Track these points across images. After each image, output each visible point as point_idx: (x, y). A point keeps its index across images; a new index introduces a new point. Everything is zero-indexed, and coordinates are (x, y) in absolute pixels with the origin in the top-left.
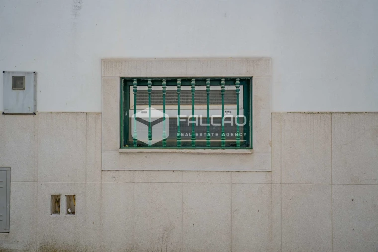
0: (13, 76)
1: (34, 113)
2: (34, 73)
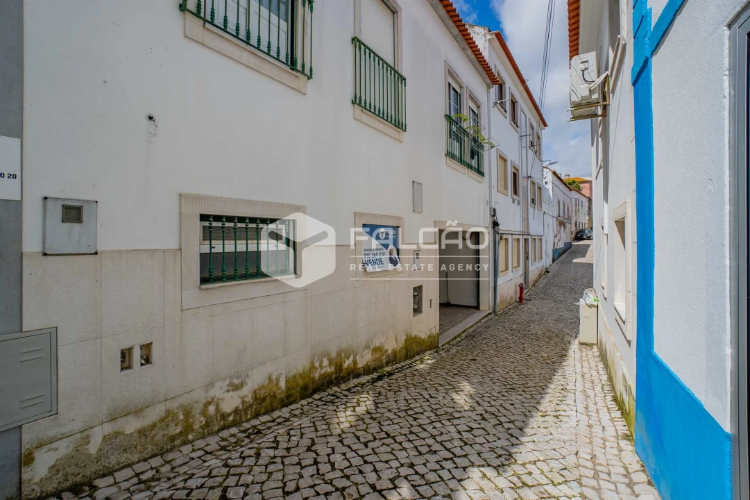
0: (63, 205)
1: (96, 253)
2: (96, 202)
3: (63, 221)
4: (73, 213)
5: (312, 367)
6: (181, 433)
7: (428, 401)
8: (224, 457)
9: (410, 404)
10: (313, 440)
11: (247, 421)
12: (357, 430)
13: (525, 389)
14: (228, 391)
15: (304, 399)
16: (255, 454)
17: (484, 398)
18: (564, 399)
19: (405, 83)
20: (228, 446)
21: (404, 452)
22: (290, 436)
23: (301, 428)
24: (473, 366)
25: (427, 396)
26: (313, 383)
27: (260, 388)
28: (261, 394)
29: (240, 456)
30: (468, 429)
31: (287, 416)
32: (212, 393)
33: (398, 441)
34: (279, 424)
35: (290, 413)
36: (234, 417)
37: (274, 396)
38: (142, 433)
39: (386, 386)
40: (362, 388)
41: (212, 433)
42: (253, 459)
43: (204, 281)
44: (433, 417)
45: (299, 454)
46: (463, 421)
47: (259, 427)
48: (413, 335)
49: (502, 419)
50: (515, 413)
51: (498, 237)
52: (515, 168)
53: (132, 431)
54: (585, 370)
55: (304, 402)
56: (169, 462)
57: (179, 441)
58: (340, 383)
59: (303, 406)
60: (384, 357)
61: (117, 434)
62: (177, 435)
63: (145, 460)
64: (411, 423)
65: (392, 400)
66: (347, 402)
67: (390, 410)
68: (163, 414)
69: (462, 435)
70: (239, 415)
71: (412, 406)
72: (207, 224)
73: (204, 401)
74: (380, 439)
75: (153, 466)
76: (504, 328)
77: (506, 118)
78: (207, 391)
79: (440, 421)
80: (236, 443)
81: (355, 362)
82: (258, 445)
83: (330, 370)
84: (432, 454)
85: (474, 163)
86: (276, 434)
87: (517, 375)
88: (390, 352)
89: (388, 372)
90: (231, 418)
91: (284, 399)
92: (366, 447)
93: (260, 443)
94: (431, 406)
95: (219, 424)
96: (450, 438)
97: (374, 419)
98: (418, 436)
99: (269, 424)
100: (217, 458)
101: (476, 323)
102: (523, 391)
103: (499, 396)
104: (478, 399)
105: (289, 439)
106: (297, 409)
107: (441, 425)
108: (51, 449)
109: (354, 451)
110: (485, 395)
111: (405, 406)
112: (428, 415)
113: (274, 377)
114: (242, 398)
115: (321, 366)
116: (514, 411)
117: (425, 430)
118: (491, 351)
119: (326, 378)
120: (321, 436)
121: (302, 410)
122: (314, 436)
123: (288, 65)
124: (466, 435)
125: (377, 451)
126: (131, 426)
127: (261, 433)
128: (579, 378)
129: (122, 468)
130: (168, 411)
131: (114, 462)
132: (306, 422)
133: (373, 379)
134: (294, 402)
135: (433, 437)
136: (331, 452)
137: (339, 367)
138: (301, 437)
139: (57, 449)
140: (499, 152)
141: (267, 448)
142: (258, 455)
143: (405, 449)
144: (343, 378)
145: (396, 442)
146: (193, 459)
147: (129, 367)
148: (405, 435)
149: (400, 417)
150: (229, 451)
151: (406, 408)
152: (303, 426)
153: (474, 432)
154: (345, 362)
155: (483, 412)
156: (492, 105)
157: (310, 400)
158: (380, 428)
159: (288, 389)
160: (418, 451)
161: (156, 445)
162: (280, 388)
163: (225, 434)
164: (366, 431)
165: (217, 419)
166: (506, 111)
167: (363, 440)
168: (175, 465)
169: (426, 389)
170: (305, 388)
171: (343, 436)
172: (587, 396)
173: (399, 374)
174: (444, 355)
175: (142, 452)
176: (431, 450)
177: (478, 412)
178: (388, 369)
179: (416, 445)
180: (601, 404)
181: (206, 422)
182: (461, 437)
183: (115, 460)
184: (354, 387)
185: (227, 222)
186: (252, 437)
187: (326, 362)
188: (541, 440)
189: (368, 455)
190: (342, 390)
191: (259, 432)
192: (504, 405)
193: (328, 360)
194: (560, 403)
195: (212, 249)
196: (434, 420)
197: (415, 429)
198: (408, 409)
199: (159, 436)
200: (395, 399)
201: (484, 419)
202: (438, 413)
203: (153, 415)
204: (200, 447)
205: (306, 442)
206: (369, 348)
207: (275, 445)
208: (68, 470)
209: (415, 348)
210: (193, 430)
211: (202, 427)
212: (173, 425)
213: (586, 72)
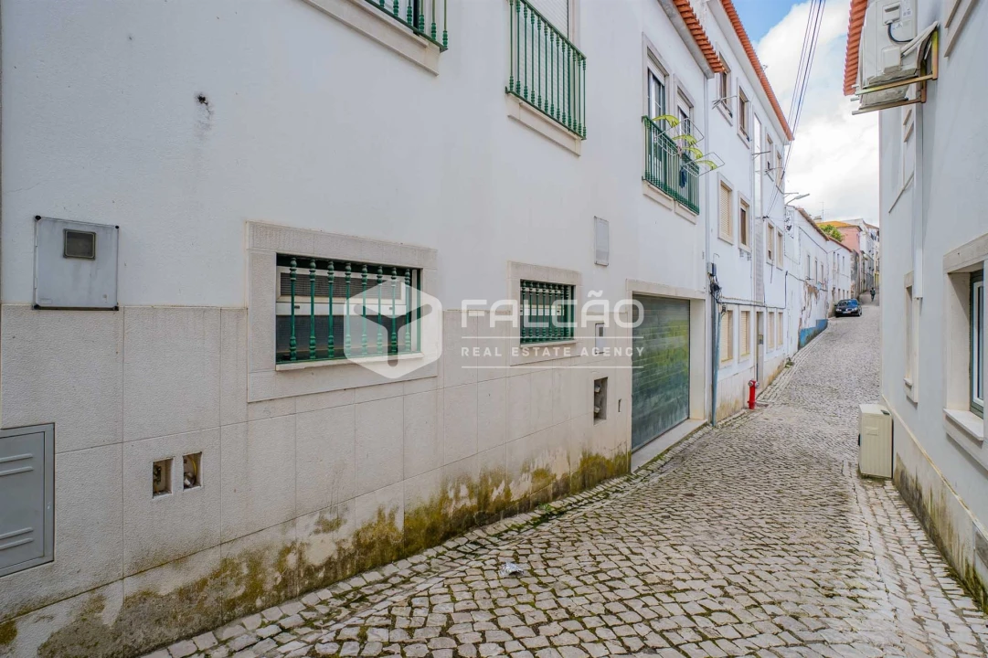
0: (65, 230)
1: (116, 309)
2: (117, 227)
3: (65, 256)
4: (80, 244)
5: (444, 498)
6: (244, 596)
7: (628, 559)
8: (310, 638)
9: (599, 563)
10: (449, 616)
11: (346, 579)
12: (519, 603)
13: (786, 547)
14: (317, 532)
15: (431, 547)
16: (358, 636)
17: (719, 559)
18: (858, 567)
19: (584, 64)
20: (315, 620)
21: (600, 646)
22: (413, 608)
23: (429, 596)
24: (691, 504)
25: (627, 552)
26: (446, 523)
27: (365, 530)
28: (368, 537)
29: (335, 638)
30: (704, 611)
31: (406, 573)
32: (292, 534)
33: (588, 626)
34: (394, 586)
35: (410, 568)
36: (326, 572)
37: (387, 542)
38: (184, 594)
39: (557, 531)
40: (519, 533)
41: (292, 598)
42: (357, 644)
43: (281, 358)
44: (641, 589)
45: (428, 640)
46: (691, 596)
47: (363, 590)
48: (594, 454)
49: (761, 598)
50: (779, 587)
51: (719, 308)
52: (743, 203)
53: (170, 589)
54: (882, 521)
55: (431, 552)
56: (224, 642)
57: (241, 608)
58: (485, 524)
59: (430, 559)
60: (551, 486)
61: (146, 595)
62: (239, 598)
63: (189, 637)
64: (605, 594)
65: (569, 554)
66: (498, 555)
67: (568, 572)
68: (217, 565)
69: (694, 621)
70: (333, 571)
71: (603, 566)
72: (287, 270)
73: (281, 547)
74: (559, 621)
75: (201, 649)
76: (731, 447)
77: (731, 125)
78: (284, 532)
79: (653, 595)
80: (328, 614)
81: (508, 493)
82: (362, 621)
83: (470, 503)
84: (650, 653)
85: (683, 193)
86: (390, 604)
87: (767, 523)
88: (559, 477)
89: (556, 509)
90: (321, 575)
91: (402, 546)
92: (538, 633)
93: (366, 618)
94: (635, 567)
95: (303, 584)
96: (676, 626)
97: (545, 585)
98: (621, 620)
99: (379, 587)
100: (299, 640)
101: (686, 438)
102: (783, 549)
103: (746, 556)
104: (713, 561)
105: (412, 613)
106: (421, 563)
107: (656, 603)
108: (43, 618)
109: (518, 639)
110: (722, 553)
111: (592, 566)
112: (632, 584)
113: (387, 512)
114: (338, 543)
115: (457, 497)
116: (778, 585)
117: (631, 609)
118: (716, 483)
119: (464, 515)
120: (462, 611)
121: (429, 564)
122: (451, 610)
123: (410, 27)
124: (702, 622)
125: (556, 641)
126: (168, 582)
127: (368, 601)
128: (875, 533)
129: (154, 649)
130: (225, 560)
131: (140, 640)
132: (434, 584)
133: (534, 519)
134: (417, 551)
135: (647, 622)
136: (481, 640)
137: (484, 500)
138: (431, 611)
139: (52, 618)
140: (721, 178)
141: (377, 627)
142: (363, 638)
143: (601, 641)
144: (491, 515)
145: (585, 628)
146: (262, 639)
147: (166, 490)
148: (599, 615)
149: (585, 584)
150: (318, 628)
151: (594, 569)
152: (431, 592)
153: (715, 616)
154: (493, 490)
155: (725, 583)
156: (711, 105)
157: (441, 549)
158: (556, 602)
159: (407, 530)
160: (623, 645)
161: (206, 613)
162: (395, 530)
163: (310, 599)
164: (534, 606)
165: (299, 576)
166: (731, 115)
167: (530, 621)
168: (234, 648)
169: (622, 539)
170: (432, 530)
171: (498, 612)
172: (897, 566)
173: (574, 514)
174: (640, 485)
175: (184, 625)
176: (646, 646)
177: (717, 583)
178: (556, 504)
179: (619, 635)
180: (927, 581)
181: (284, 579)
182: (693, 624)
183: (142, 636)
184: (506, 531)
185: (317, 268)
186: (353, 605)
187: (464, 491)
188: (837, 640)
189: (541, 648)
190: (489, 535)
191: (363, 599)
192: (757, 573)
193: (468, 487)
194: (853, 574)
195: (295, 310)
196: (643, 593)
197: (615, 607)
198: (598, 572)
199: (211, 599)
200: (575, 554)
201: (726, 595)
202: (649, 582)
203: (203, 566)
204: (274, 619)
205: (438, 620)
206: (529, 471)
207: (389, 622)
208: (69, 651)
209: (596, 473)
210: (262, 592)
211: (276, 588)
212: (232, 582)
213: (895, 26)
